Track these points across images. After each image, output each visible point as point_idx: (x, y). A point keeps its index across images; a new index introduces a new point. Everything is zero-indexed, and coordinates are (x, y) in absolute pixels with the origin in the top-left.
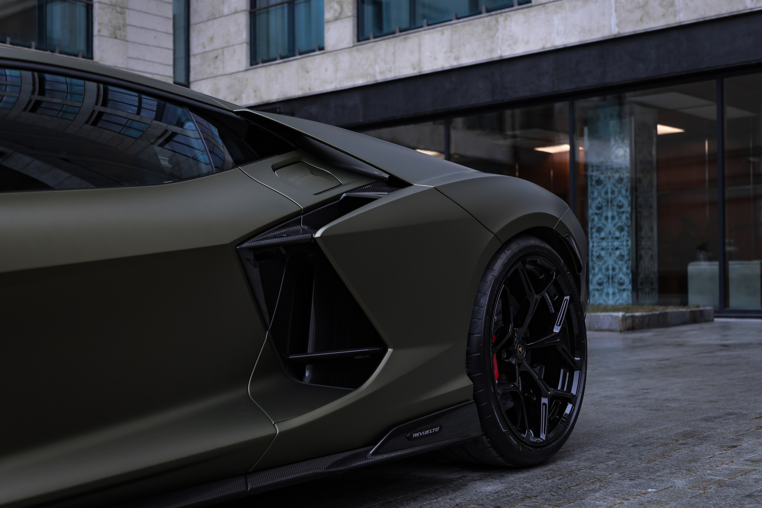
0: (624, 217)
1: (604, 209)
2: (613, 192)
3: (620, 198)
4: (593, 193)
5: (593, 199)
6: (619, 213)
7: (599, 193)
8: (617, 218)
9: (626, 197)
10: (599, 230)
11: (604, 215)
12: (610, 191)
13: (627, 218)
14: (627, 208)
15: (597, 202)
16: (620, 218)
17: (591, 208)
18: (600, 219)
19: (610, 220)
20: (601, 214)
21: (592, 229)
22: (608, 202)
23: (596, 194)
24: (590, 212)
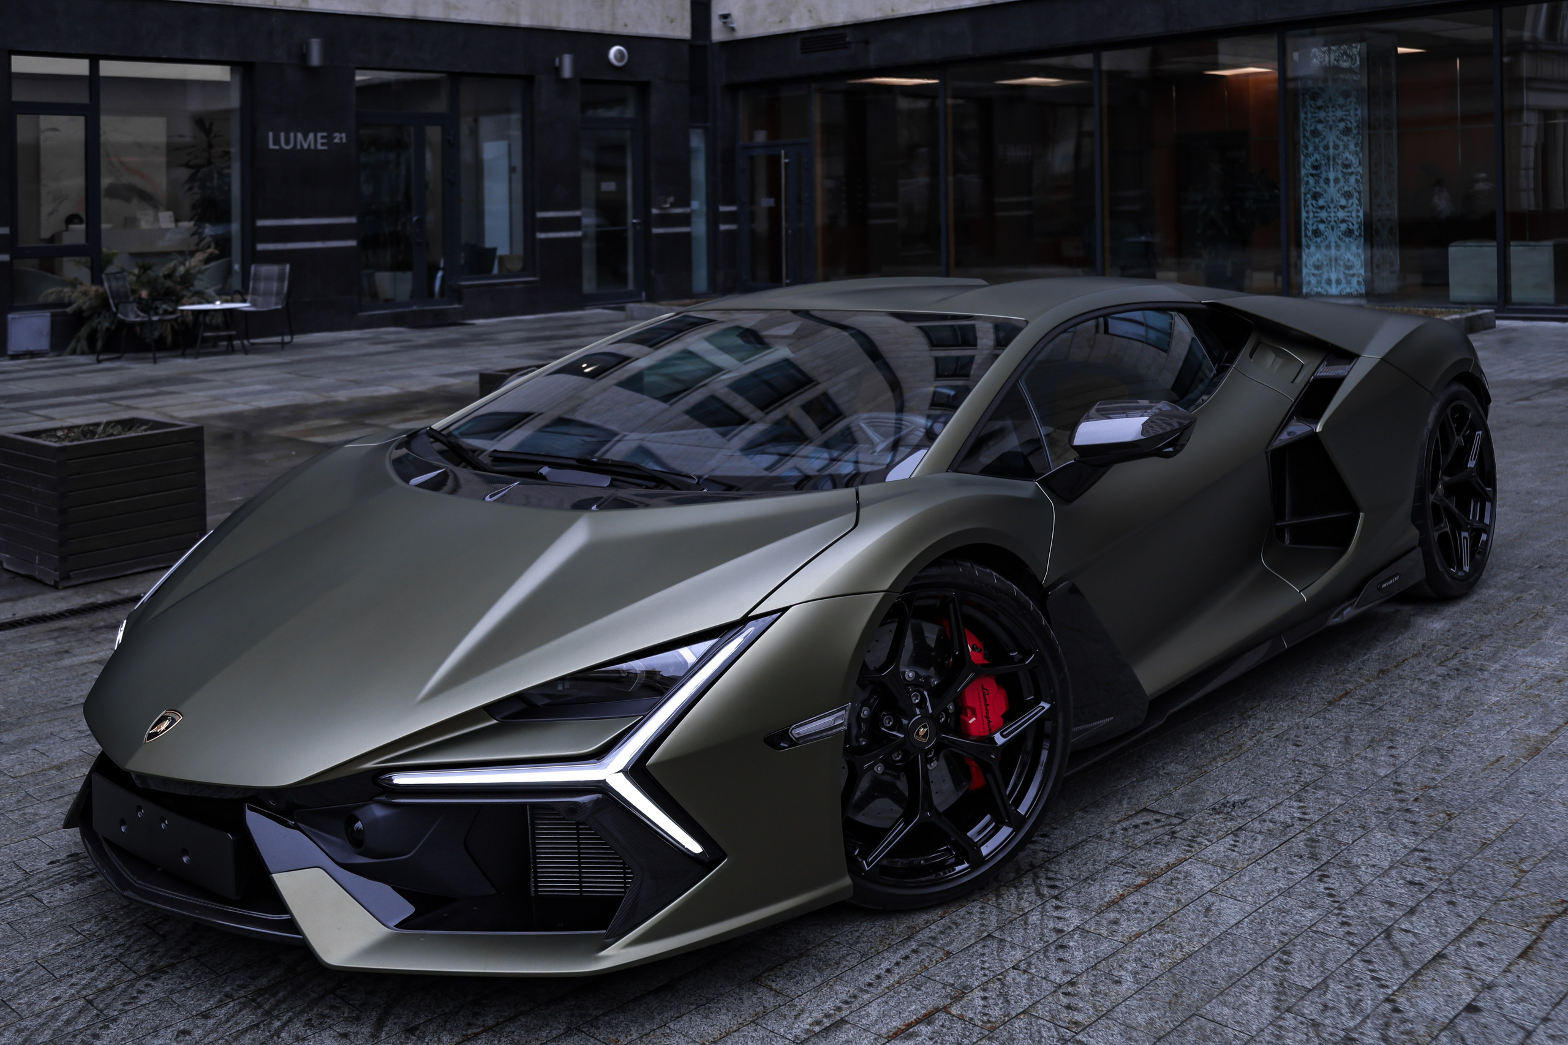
0: (1352, 179)
1: (1323, 168)
2: (1336, 147)
3: (1347, 154)
4: (1307, 147)
5: (1307, 156)
6: (1344, 174)
7: (1316, 148)
8: (1342, 180)
9: (1357, 153)
10: (1316, 196)
11: (1323, 176)
12: (1331, 145)
13: (1357, 181)
14: (1356, 168)
15: (1313, 158)
16: (1347, 181)
17: (1304, 167)
18: (1317, 182)
19: (1332, 183)
20: (1319, 175)
21: (1305, 194)
22: (1329, 159)
23: (1311, 149)
24: (1303, 172)
